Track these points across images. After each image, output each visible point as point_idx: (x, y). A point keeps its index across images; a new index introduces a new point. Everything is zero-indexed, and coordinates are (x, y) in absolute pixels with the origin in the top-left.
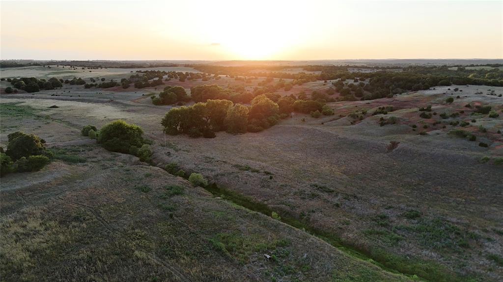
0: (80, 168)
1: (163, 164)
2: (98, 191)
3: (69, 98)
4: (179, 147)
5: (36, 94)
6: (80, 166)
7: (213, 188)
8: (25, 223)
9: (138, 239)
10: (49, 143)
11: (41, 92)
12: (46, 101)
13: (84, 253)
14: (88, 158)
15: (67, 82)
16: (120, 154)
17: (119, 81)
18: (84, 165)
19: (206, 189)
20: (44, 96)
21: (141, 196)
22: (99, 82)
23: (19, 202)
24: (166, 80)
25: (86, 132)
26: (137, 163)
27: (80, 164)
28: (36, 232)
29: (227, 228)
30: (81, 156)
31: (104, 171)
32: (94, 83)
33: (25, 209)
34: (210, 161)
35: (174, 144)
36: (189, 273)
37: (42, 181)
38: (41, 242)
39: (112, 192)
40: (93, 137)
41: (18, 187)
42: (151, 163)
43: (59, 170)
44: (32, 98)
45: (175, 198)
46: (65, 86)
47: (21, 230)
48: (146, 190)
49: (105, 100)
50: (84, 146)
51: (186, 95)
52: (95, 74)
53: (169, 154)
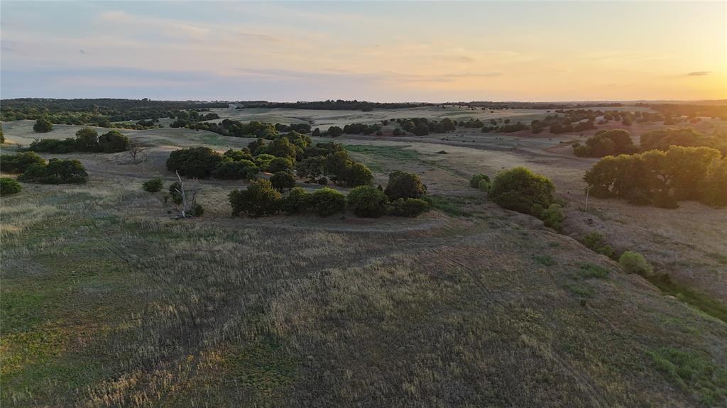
0: (463, 223)
1: (579, 234)
2: (481, 252)
3: (461, 143)
4: (609, 214)
5: (425, 138)
6: (462, 220)
7: (664, 282)
8: (393, 269)
9: (528, 321)
10: (430, 190)
11: (431, 135)
12: (437, 145)
13: (455, 318)
14: (474, 212)
15: (462, 124)
16: (517, 213)
17: (528, 123)
18: (467, 220)
19: (651, 281)
20: (432, 140)
21: (541, 269)
22: (500, 125)
23: (391, 246)
24: (601, 123)
25: (475, 183)
26: (539, 228)
27: (463, 217)
28: (404, 282)
30: (466, 209)
31: (493, 230)
32: (494, 126)
33: (395, 255)
34: (662, 242)
35: (600, 211)
37: (418, 229)
38: (406, 293)
39: (500, 256)
40: (483, 189)
41: (391, 230)
42: (560, 231)
43: (437, 220)
44: (420, 141)
45: (593, 282)
46: (458, 129)
47: (388, 276)
48: (549, 263)
49: (508, 147)
50: (471, 198)
51: (632, 143)
52: (497, 114)
53: (590, 222)
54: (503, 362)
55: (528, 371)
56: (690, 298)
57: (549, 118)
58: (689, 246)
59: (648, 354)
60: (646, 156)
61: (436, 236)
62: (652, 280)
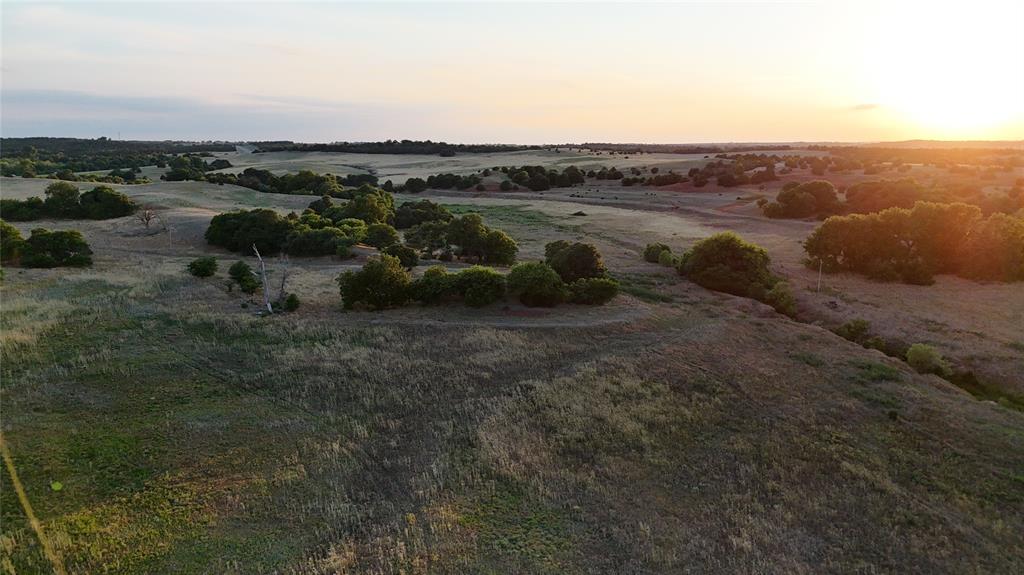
0: (668, 310)
1: (827, 322)
2: (717, 350)
3: (599, 200)
4: (851, 295)
5: (546, 194)
6: (665, 307)
8: (616, 378)
11: (552, 190)
12: (565, 204)
14: (674, 296)
15: (592, 174)
17: (685, 173)
18: (671, 307)
19: (953, 382)
20: (557, 196)
21: (809, 372)
22: (648, 175)
23: (592, 347)
24: (783, 172)
25: (652, 257)
26: (771, 315)
27: (664, 303)
28: (641, 396)
30: (660, 292)
31: (714, 319)
32: (639, 177)
33: (606, 359)
34: (940, 330)
35: (836, 290)
37: (616, 321)
38: (655, 412)
39: (745, 355)
40: (667, 264)
41: (581, 324)
43: (636, 308)
44: (541, 198)
45: (886, 386)
46: (588, 181)
47: (615, 389)
48: (812, 362)
49: (666, 206)
51: (836, 199)
52: (636, 161)
53: (833, 305)
57: (711, 166)
58: (976, 333)
60: (883, 217)
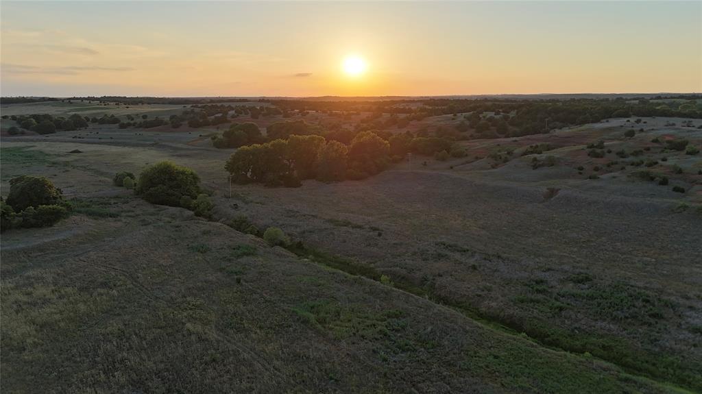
0: (111, 224)
1: (228, 219)
2: (135, 251)
4: (250, 198)
5: (51, 137)
6: (109, 221)
7: (298, 248)
8: (30, 289)
9: (191, 309)
10: (67, 194)
11: (58, 133)
12: (65, 144)
13: (114, 326)
14: (122, 212)
15: (95, 121)
16: (167, 207)
17: (167, 118)
18: (116, 221)
19: (289, 250)
20: (60, 138)
21: (196, 258)
22: (139, 120)
23: (23, 264)
24: (233, 117)
25: (119, 182)
26: (189, 218)
27: (110, 219)
28: (46, 301)
29: (318, 296)
30: (112, 210)
31: (144, 227)
32: (132, 122)
33: (30, 273)
34: (294, 216)
35: (242, 196)
36: (264, 351)
37: (56, 238)
38: (52, 313)
39: (155, 252)
40: (129, 187)
41: (22, 246)
42: (210, 218)
43: (78, 226)
44: (45, 140)
45: (244, 260)
46: (91, 126)
47: (25, 299)
48: (203, 250)
49: (148, 143)
50: (117, 197)
51: (261, 134)
52: (133, 110)
53: (236, 207)
54: (170, 355)
55: (196, 357)
56: (319, 257)
57: (186, 113)
58: (312, 215)
59: (293, 312)
60: (272, 145)
61: (80, 243)
62: (289, 248)
